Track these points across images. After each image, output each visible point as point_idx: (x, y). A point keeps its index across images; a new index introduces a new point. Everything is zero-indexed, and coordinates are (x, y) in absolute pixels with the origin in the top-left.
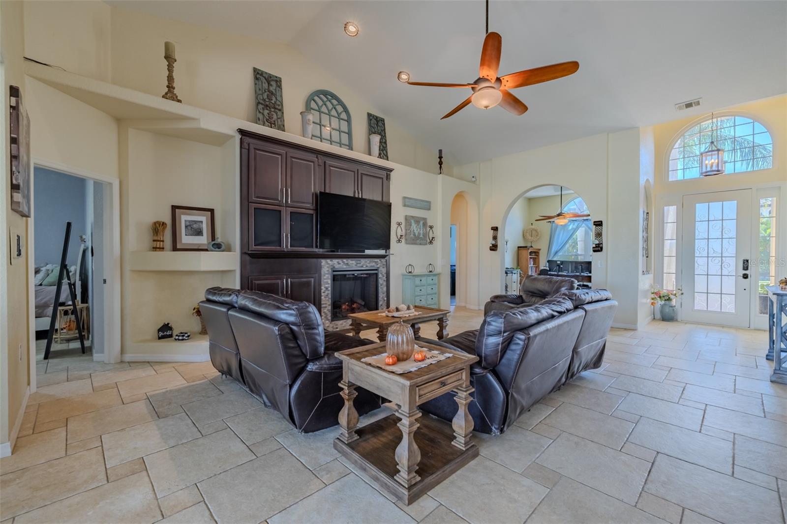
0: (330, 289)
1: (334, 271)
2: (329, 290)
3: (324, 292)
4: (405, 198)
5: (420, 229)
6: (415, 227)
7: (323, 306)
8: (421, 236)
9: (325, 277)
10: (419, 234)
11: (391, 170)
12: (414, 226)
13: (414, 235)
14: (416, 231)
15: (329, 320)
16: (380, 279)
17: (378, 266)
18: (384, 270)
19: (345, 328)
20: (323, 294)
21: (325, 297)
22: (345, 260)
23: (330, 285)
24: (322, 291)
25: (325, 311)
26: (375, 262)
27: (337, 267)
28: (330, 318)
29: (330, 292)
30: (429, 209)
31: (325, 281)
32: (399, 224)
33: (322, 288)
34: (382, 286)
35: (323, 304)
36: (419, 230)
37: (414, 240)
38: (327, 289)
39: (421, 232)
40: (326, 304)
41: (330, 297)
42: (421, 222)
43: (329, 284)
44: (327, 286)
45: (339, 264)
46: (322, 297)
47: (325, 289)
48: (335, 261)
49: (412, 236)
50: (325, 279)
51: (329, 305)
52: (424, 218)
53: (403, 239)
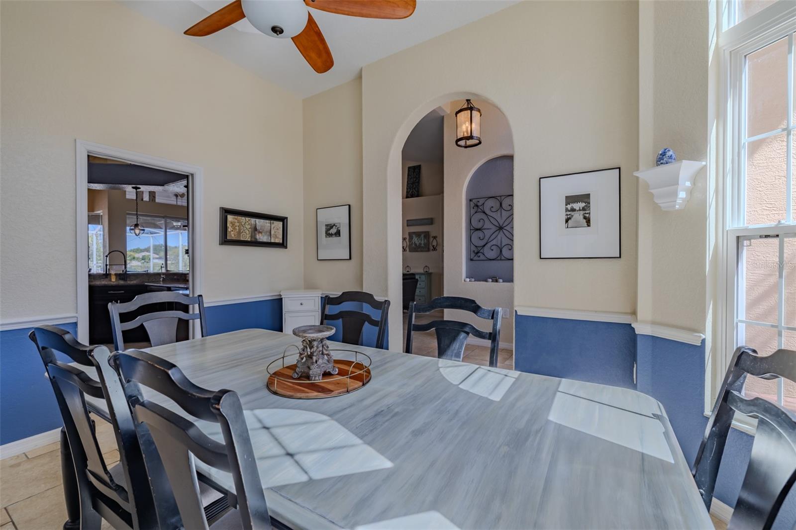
4: (408, 221)
6: (416, 240)
8: (423, 245)
10: (420, 244)
13: (416, 244)
14: (417, 242)
30: (432, 224)
32: (404, 239)
36: (420, 241)
37: (415, 249)
39: (423, 242)
42: (422, 236)
49: (414, 246)
52: (425, 232)
53: (408, 249)
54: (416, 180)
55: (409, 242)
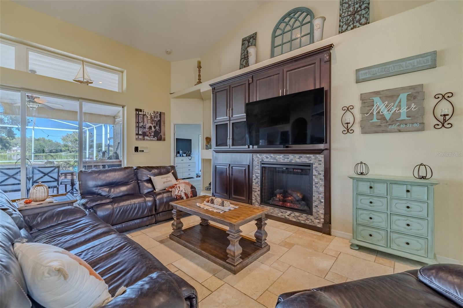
0: (259, 177)
1: (262, 164)
2: (259, 179)
3: (255, 180)
4: (357, 71)
5: (399, 106)
6: (382, 107)
7: (253, 190)
8: (403, 117)
9: (256, 168)
10: (395, 115)
11: (331, 46)
12: (380, 105)
13: (382, 118)
14: (385, 113)
15: (258, 202)
16: (314, 177)
17: (311, 162)
18: (321, 168)
19: (272, 215)
20: (254, 181)
21: (255, 184)
22: (272, 155)
23: (259, 175)
24: (253, 178)
25: (255, 194)
26: (307, 157)
27: (266, 160)
28: (259, 201)
29: (259, 180)
30: (433, 66)
31: (256, 171)
32: (348, 109)
33: (254, 176)
34: (317, 185)
35: (254, 188)
36: (395, 109)
37: (380, 126)
38: (257, 177)
39: (404, 110)
40: (256, 189)
41: (260, 184)
42: (403, 97)
43: (258, 173)
44: (257, 175)
45: (267, 158)
46: (254, 183)
47: (255, 177)
48: (264, 156)
49: (375, 120)
50: (256, 169)
51: (259, 190)
52: (412, 88)
53: (357, 128)
54: (360, 7)
55: (362, 113)
